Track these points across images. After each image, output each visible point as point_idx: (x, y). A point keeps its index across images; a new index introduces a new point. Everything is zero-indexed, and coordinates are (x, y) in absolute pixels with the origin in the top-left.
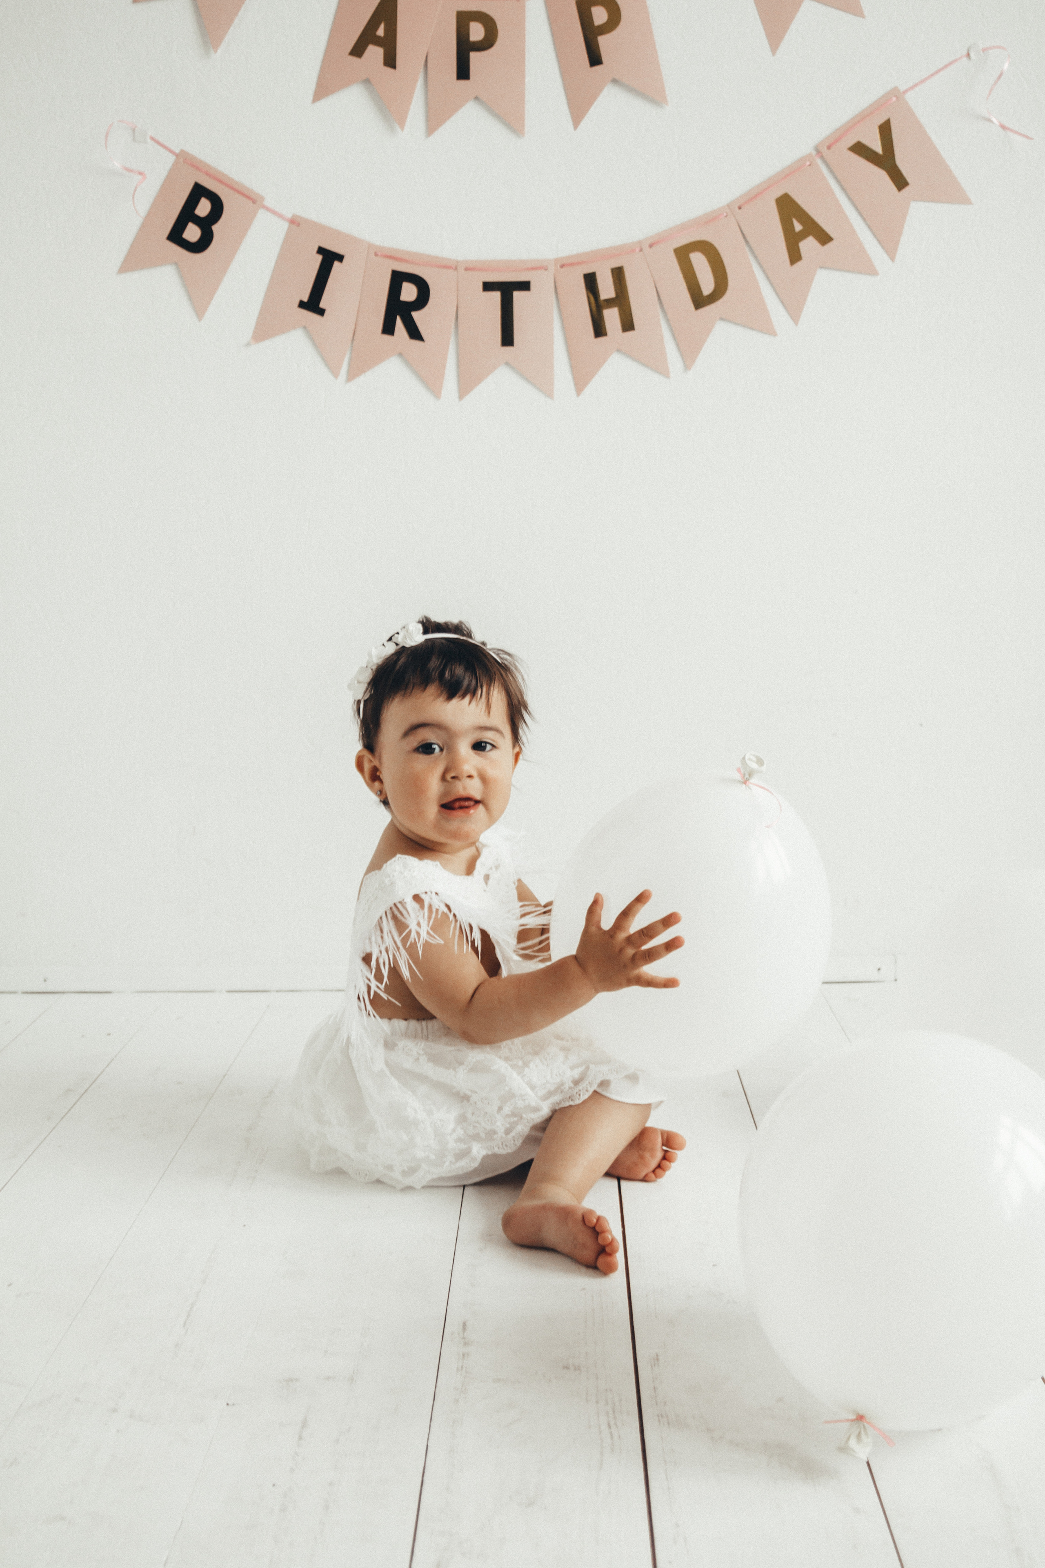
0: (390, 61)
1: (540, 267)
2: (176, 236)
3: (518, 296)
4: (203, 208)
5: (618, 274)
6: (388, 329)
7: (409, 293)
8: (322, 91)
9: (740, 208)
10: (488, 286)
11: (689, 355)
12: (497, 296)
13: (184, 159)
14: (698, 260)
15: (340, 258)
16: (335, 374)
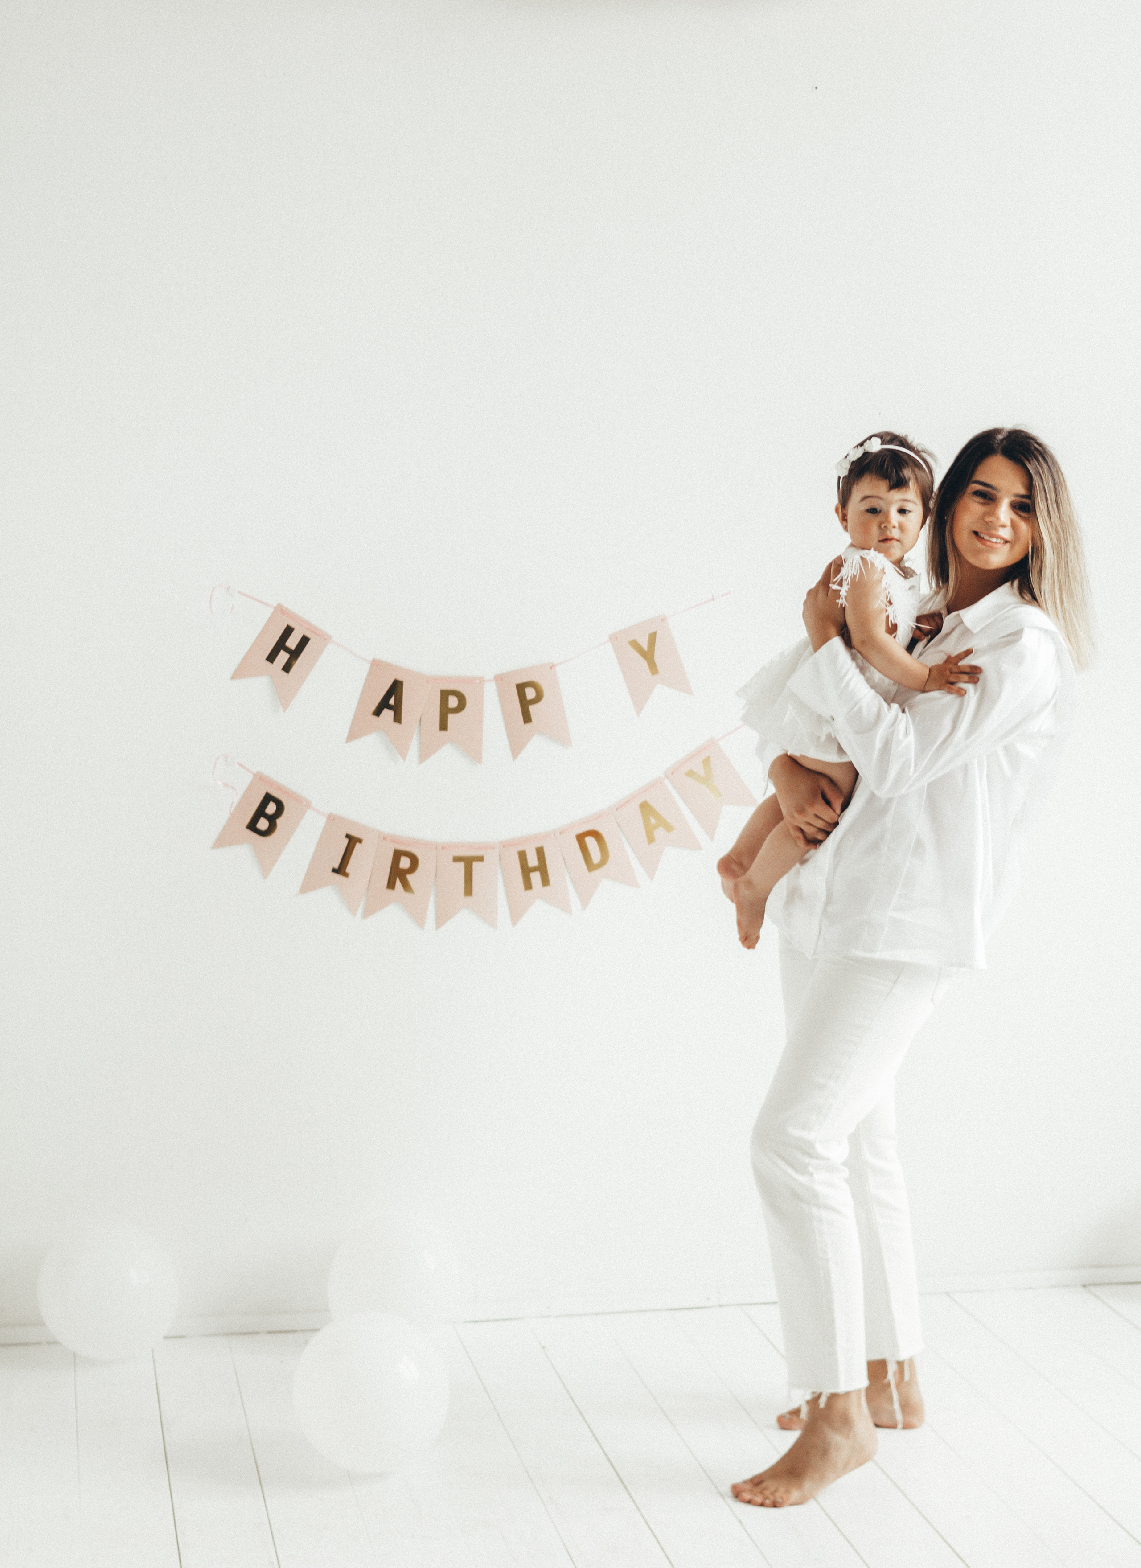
0: (397, 719)
1: (488, 847)
2: (252, 826)
3: (476, 865)
4: (271, 809)
5: (540, 852)
6: (391, 885)
7: (405, 863)
8: (353, 735)
9: (617, 809)
10: (457, 859)
11: (585, 900)
12: (461, 865)
13: (260, 778)
14: (590, 841)
15: (360, 841)
16: (354, 913)
